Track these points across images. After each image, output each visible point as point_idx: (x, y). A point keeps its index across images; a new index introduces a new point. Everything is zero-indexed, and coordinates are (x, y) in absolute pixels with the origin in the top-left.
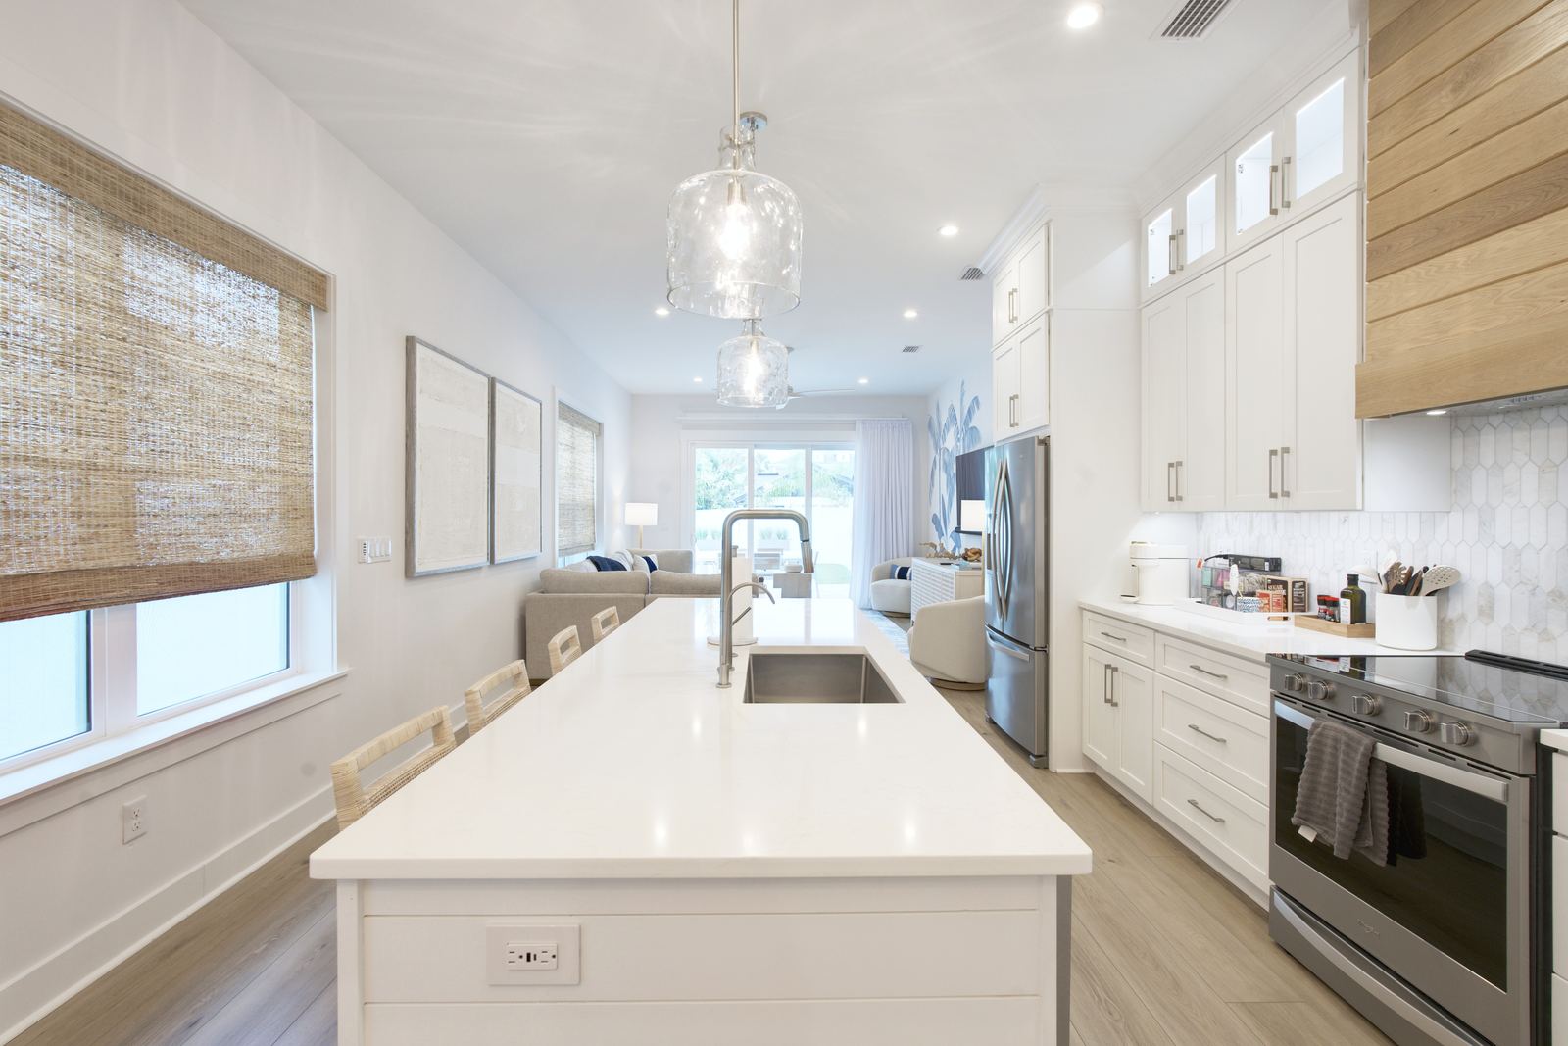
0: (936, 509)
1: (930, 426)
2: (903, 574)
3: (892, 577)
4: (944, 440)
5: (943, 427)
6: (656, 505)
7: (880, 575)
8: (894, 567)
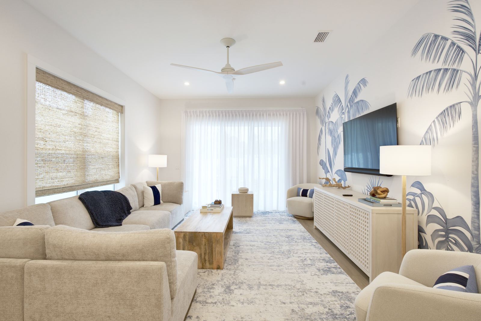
0: (323, 156)
1: (317, 112)
2: (305, 193)
3: (298, 195)
4: (329, 117)
5: (328, 109)
6: (166, 156)
7: (292, 194)
8: (299, 189)
